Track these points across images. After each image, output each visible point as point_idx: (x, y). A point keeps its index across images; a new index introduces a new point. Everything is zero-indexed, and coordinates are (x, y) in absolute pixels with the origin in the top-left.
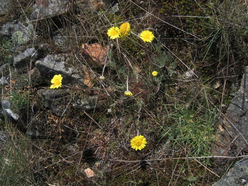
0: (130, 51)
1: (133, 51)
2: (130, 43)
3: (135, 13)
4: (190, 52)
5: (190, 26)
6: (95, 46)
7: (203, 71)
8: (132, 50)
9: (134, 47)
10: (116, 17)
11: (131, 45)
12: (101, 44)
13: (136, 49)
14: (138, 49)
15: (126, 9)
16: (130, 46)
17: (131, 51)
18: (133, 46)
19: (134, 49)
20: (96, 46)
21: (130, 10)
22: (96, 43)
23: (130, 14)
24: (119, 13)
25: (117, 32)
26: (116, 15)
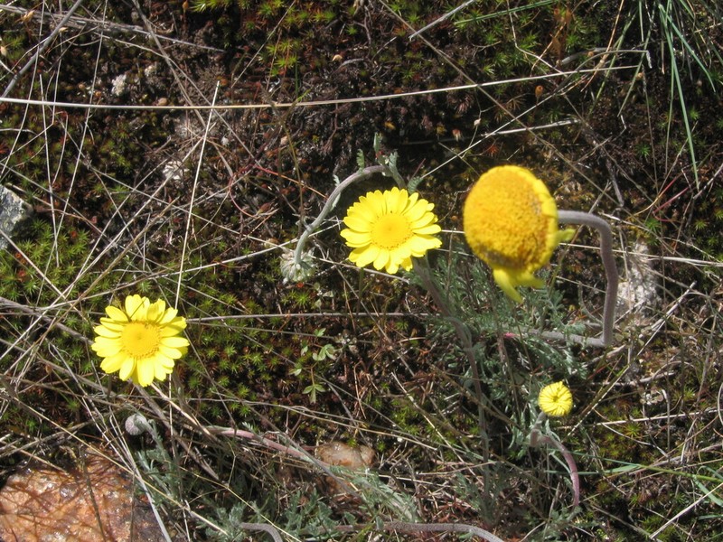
0: (244, 391)
1: (258, 375)
2: (211, 345)
3: (122, 161)
4: (566, 178)
5: (491, 40)
6: (26, 497)
7: (700, 225)
8: (251, 373)
9: (252, 351)
10: (37, 254)
11: (230, 351)
12: (52, 460)
13: (268, 350)
14: (278, 350)
15: (66, 174)
16: (224, 364)
17: (247, 384)
18: (241, 352)
19: (256, 358)
20: (34, 495)
21: (88, 164)
22: (17, 479)
23: (102, 186)
24: (37, 224)
25: (155, 323)
26: (28, 245)
